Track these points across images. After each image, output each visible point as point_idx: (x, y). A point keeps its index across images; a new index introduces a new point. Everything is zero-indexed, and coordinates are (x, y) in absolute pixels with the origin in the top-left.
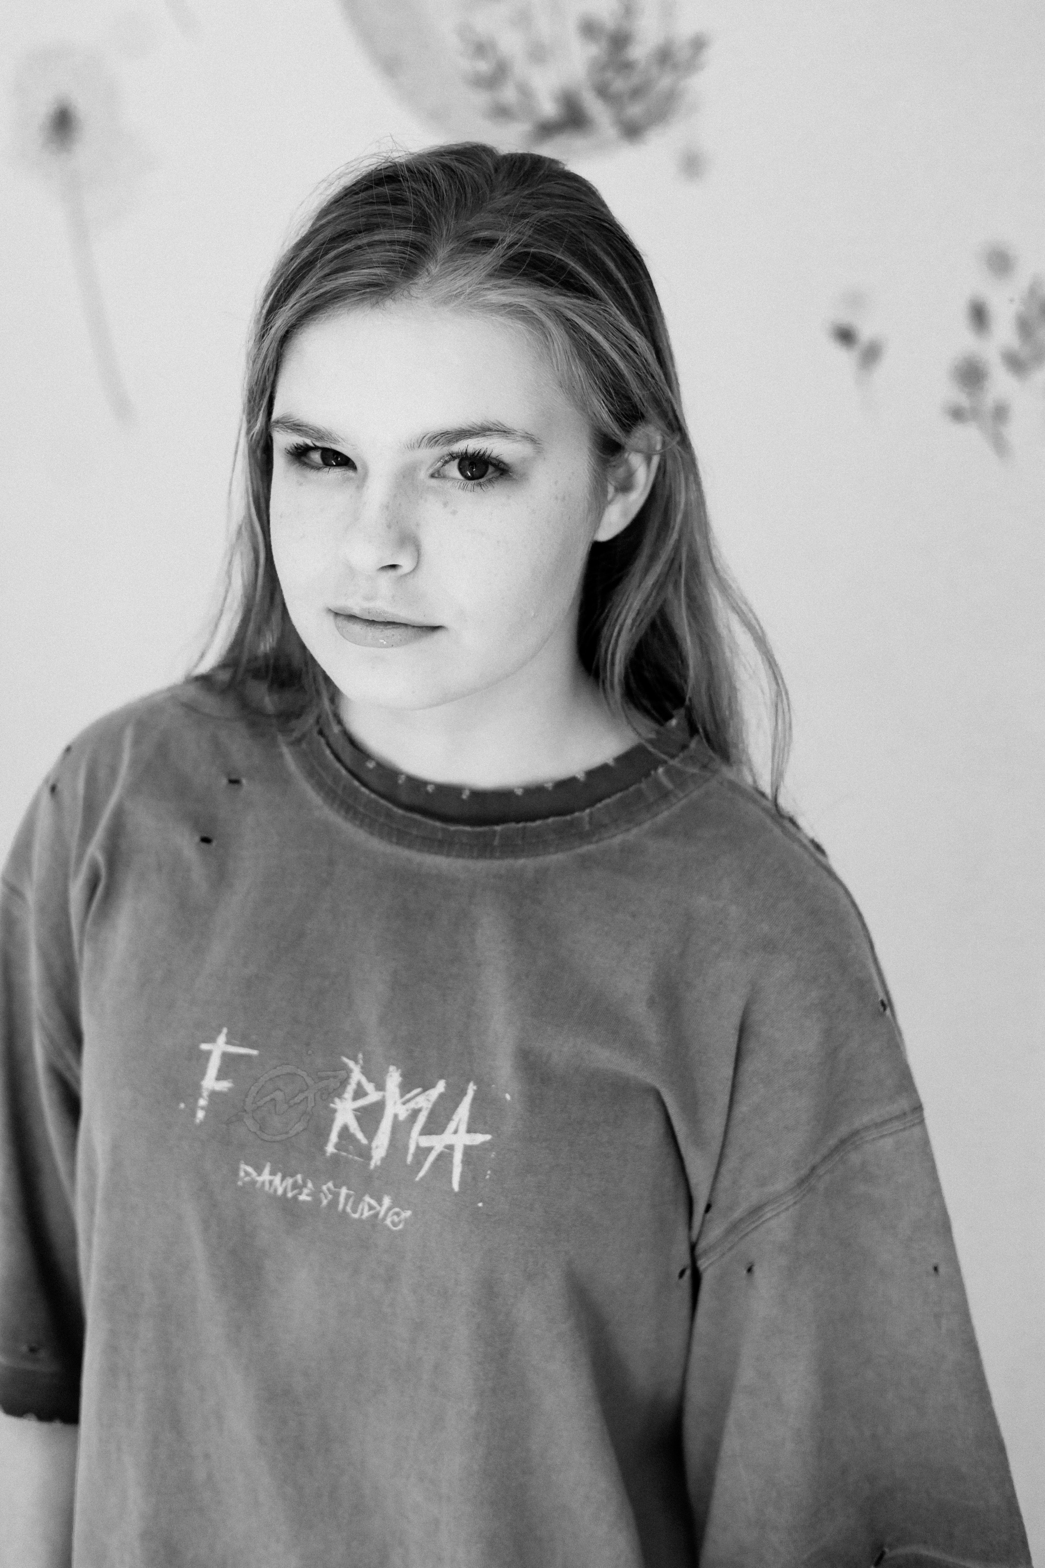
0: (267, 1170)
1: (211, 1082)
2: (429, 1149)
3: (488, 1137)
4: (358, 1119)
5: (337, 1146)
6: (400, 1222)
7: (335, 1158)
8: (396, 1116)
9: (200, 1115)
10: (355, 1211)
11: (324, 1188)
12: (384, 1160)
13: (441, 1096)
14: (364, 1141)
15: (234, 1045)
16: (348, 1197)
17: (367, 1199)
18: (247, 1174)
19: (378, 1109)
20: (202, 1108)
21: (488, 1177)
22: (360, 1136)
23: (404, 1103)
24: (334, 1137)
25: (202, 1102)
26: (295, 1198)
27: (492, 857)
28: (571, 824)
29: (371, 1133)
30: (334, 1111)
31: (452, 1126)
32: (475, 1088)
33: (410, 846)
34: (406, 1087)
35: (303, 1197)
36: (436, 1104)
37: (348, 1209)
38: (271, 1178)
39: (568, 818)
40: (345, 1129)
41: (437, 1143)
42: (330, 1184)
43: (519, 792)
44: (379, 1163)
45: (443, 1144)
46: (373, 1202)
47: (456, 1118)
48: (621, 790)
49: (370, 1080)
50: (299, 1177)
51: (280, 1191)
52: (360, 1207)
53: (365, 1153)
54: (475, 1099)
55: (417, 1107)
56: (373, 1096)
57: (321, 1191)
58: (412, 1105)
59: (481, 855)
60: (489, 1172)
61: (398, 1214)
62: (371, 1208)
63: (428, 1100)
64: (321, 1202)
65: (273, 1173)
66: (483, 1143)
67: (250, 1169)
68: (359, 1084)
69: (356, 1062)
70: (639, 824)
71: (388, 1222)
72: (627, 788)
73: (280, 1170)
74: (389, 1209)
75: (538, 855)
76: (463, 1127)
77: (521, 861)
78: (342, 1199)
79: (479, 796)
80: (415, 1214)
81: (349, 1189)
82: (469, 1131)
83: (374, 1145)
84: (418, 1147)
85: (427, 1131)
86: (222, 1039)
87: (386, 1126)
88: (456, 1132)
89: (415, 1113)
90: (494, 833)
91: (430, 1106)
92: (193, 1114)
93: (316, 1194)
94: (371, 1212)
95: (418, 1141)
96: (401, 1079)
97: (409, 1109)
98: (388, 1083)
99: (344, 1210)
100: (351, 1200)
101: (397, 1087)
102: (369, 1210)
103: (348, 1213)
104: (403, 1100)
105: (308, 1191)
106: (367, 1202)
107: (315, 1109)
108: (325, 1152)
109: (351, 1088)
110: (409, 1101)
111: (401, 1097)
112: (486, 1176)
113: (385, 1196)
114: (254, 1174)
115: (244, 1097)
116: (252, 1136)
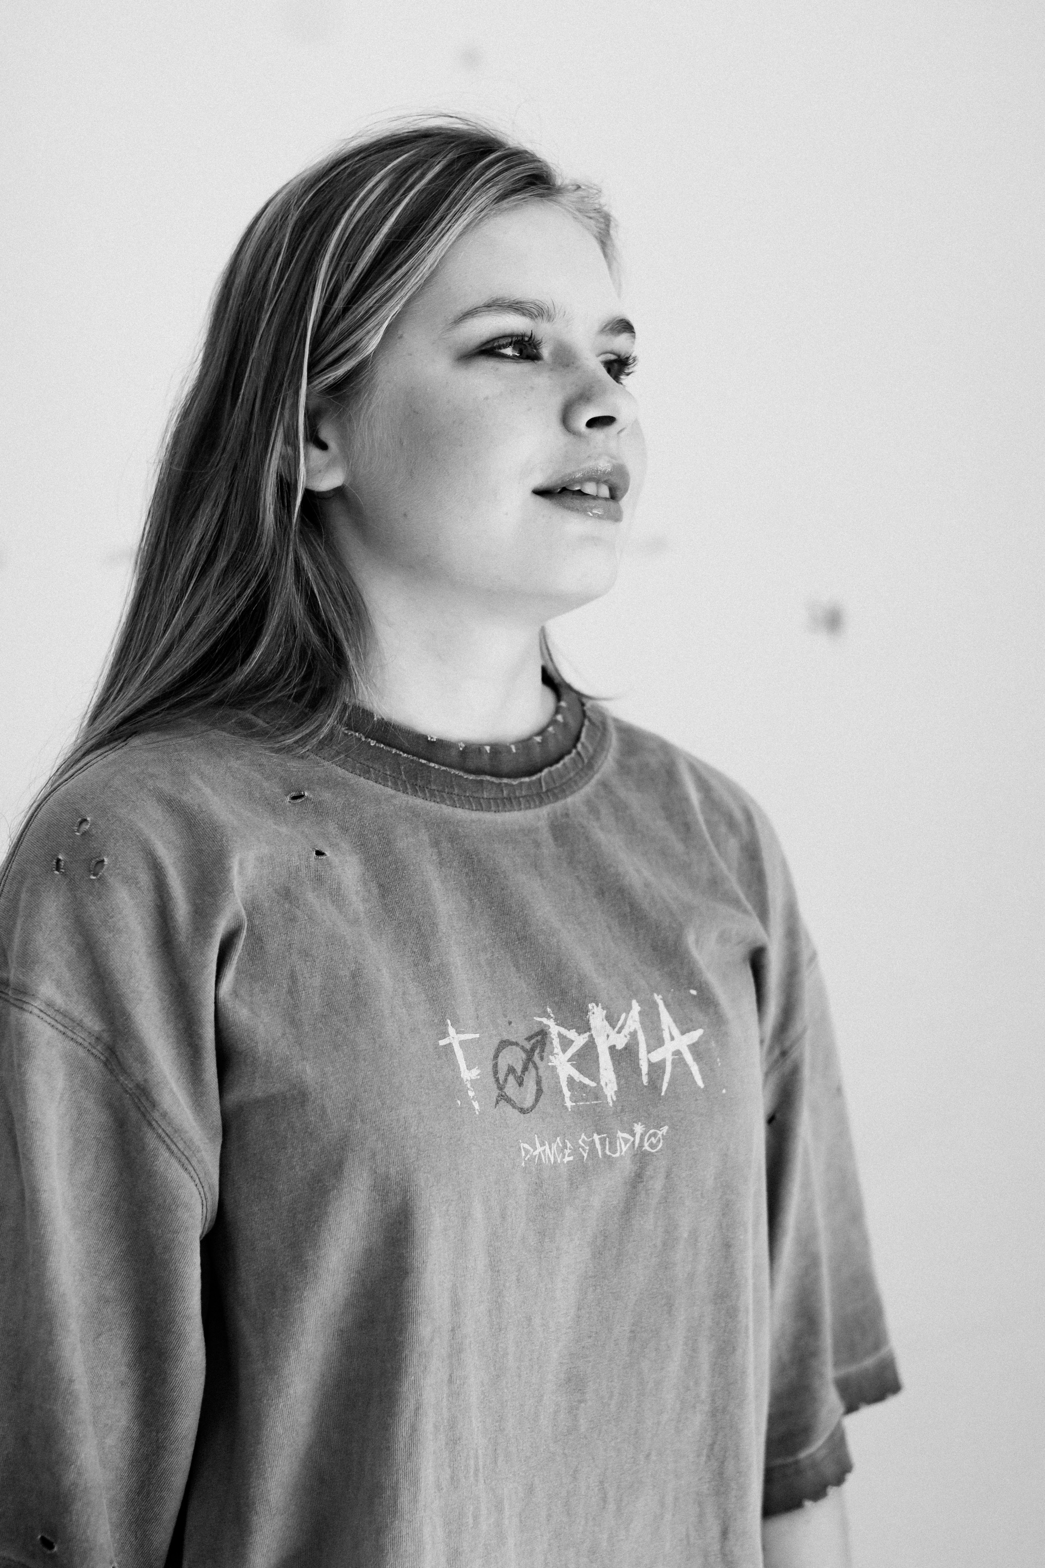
0: (538, 1143)
1: (468, 1074)
2: (662, 1062)
3: (701, 1031)
4: (577, 1067)
5: (573, 1099)
6: (659, 1141)
7: (577, 1110)
8: (612, 1048)
9: (475, 1106)
10: (615, 1152)
11: (580, 1142)
12: (618, 1093)
13: (642, 1012)
14: (593, 1084)
15: (461, 1033)
16: (603, 1142)
17: (618, 1134)
18: (527, 1151)
19: (590, 1047)
20: (474, 1100)
21: (720, 1064)
22: (586, 1081)
23: (619, 1032)
24: (567, 1093)
25: (471, 1094)
26: (561, 1163)
29: (595, 1074)
30: (554, 1069)
31: (666, 1035)
34: (611, 1018)
35: (567, 1160)
36: (642, 1022)
37: (608, 1153)
38: (545, 1148)
40: (571, 1080)
41: (665, 1054)
42: (583, 1136)
44: (616, 1097)
45: (670, 1053)
46: (628, 1135)
47: (664, 1026)
49: (570, 1027)
50: (558, 1140)
51: (552, 1159)
52: (618, 1144)
53: (597, 1094)
54: (667, 1006)
55: (632, 1030)
56: (580, 1041)
57: (579, 1146)
58: (625, 1030)
60: (718, 1060)
61: (655, 1135)
62: (626, 1141)
63: (636, 1021)
64: (583, 1157)
65: (542, 1143)
66: (701, 1038)
67: (528, 1146)
68: (560, 1035)
69: (549, 1017)
71: (646, 1147)
73: (546, 1139)
74: (642, 1135)
76: (676, 1032)
78: (598, 1146)
80: (673, 1127)
81: (599, 1134)
82: (683, 1033)
83: (603, 1083)
84: (651, 1065)
85: (650, 1047)
86: (452, 1030)
87: (605, 1061)
88: (672, 1038)
89: (634, 1036)
91: (638, 1025)
92: (472, 1108)
93: (575, 1151)
94: (628, 1145)
95: (648, 1059)
96: (605, 1011)
97: (626, 1034)
98: (591, 1021)
99: (604, 1155)
100: (607, 1143)
101: (605, 1020)
102: (626, 1144)
103: (609, 1156)
104: (616, 1029)
105: (569, 1151)
106: (622, 1138)
107: (541, 1072)
108: (566, 1108)
109: (556, 1042)
110: (622, 1027)
111: (614, 1028)
112: (718, 1064)
113: (635, 1124)
114: (531, 1150)
115: (493, 1079)
116: (516, 1113)
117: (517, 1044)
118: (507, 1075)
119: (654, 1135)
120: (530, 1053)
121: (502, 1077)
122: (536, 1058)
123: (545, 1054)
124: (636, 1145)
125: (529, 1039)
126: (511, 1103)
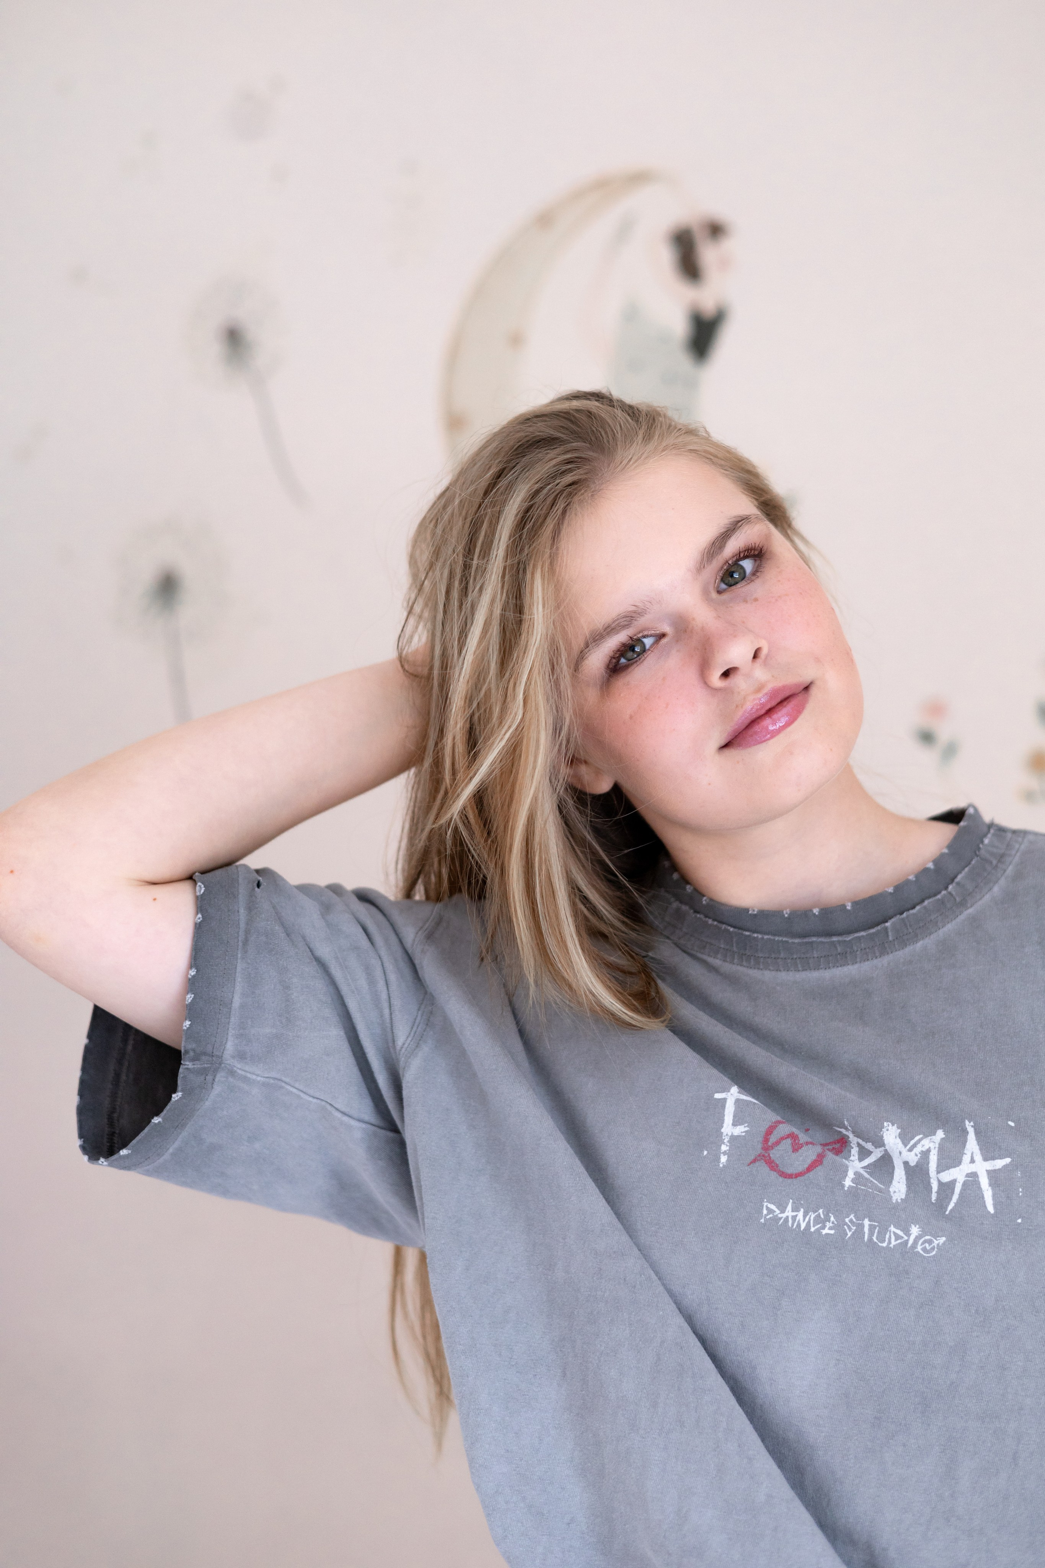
0: (789, 1207)
1: (730, 1126)
2: (954, 1181)
3: (1007, 1162)
4: (870, 1174)
5: (854, 1182)
6: (933, 1248)
7: (854, 1191)
8: (906, 1163)
9: (724, 1159)
10: (883, 1241)
11: (847, 1220)
12: (906, 1200)
13: (945, 1139)
14: (881, 1186)
15: (743, 1094)
16: (872, 1228)
17: (892, 1228)
18: (770, 1211)
19: (886, 1162)
20: (725, 1153)
21: (1021, 1194)
22: (874, 1182)
23: (911, 1150)
24: (849, 1176)
25: (724, 1148)
26: (819, 1231)
29: (886, 1180)
30: (846, 1165)
31: (966, 1158)
32: (973, 1125)
34: (907, 1136)
35: (825, 1231)
36: (942, 1145)
37: (875, 1240)
38: (794, 1214)
39: (939, 897)
41: (958, 1174)
42: (853, 1217)
43: (890, 890)
44: (900, 1200)
45: (965, 1174)
46: (900, 1232)
47: (967, 1152)
48: (967, 865)
49: (868, 1141)
50: (821, 1212)
51: (803, 1226)
52: (887, 1236)
53: (885, 1192)
54: (978, 1136)
55: (924, 1150)
56: (877, 1154)
57: (846, 1224)
58: (919, 1149)
60: (1021, 1190)
62: (897, 1237)
63: (932, 1143)
64: (847, 1234)
65: (795, 1209)
66: (1003, 1167)
67: (773, 1207)
68: (860, 1146)
71: (919, 1249)
72: (970, 862)
73: (801, 1207)
74: (919, 1237)
76: (978, 1158)
78: (867, 1230)
79: (860, 904)
80: (950, 1240)
81: (872, 1220)
82: (985, 1160)
83: (892, 1189)
84: (941, 1181)
85: (943, 1167)
86: (733, 1089)
87: (899, 1172)
88: (972, 1162)
89: (923, 1155)
91: (936, 1147)
92: (718, 1160)
93: (840, 1227)
94: (899, 1241)
95: (938, 1178)
96: (899, 1130)
97: (918, 1153)
98: (885, 1137)
99: (870, 1239)
100: (876, 1231)
101: (898, 1138)
102: (896, 1240)
103: (876, 1242)
104: (908, 1147)
105: (831, 1225)
106: (894, 1232)
108: (843, 1186)
109: (854, 1150)
110: (914, 1146)
111: (906, 1146)
112: (1019, 1194)
113: (913, 1226)
114: (778, 1212)
115: (761, 1139)
116: (774, 1175)
118: (784, 1139)
119: (930, 1242)
121: (772, 1140)
124: (909, 1245)
126: (772, 1165)
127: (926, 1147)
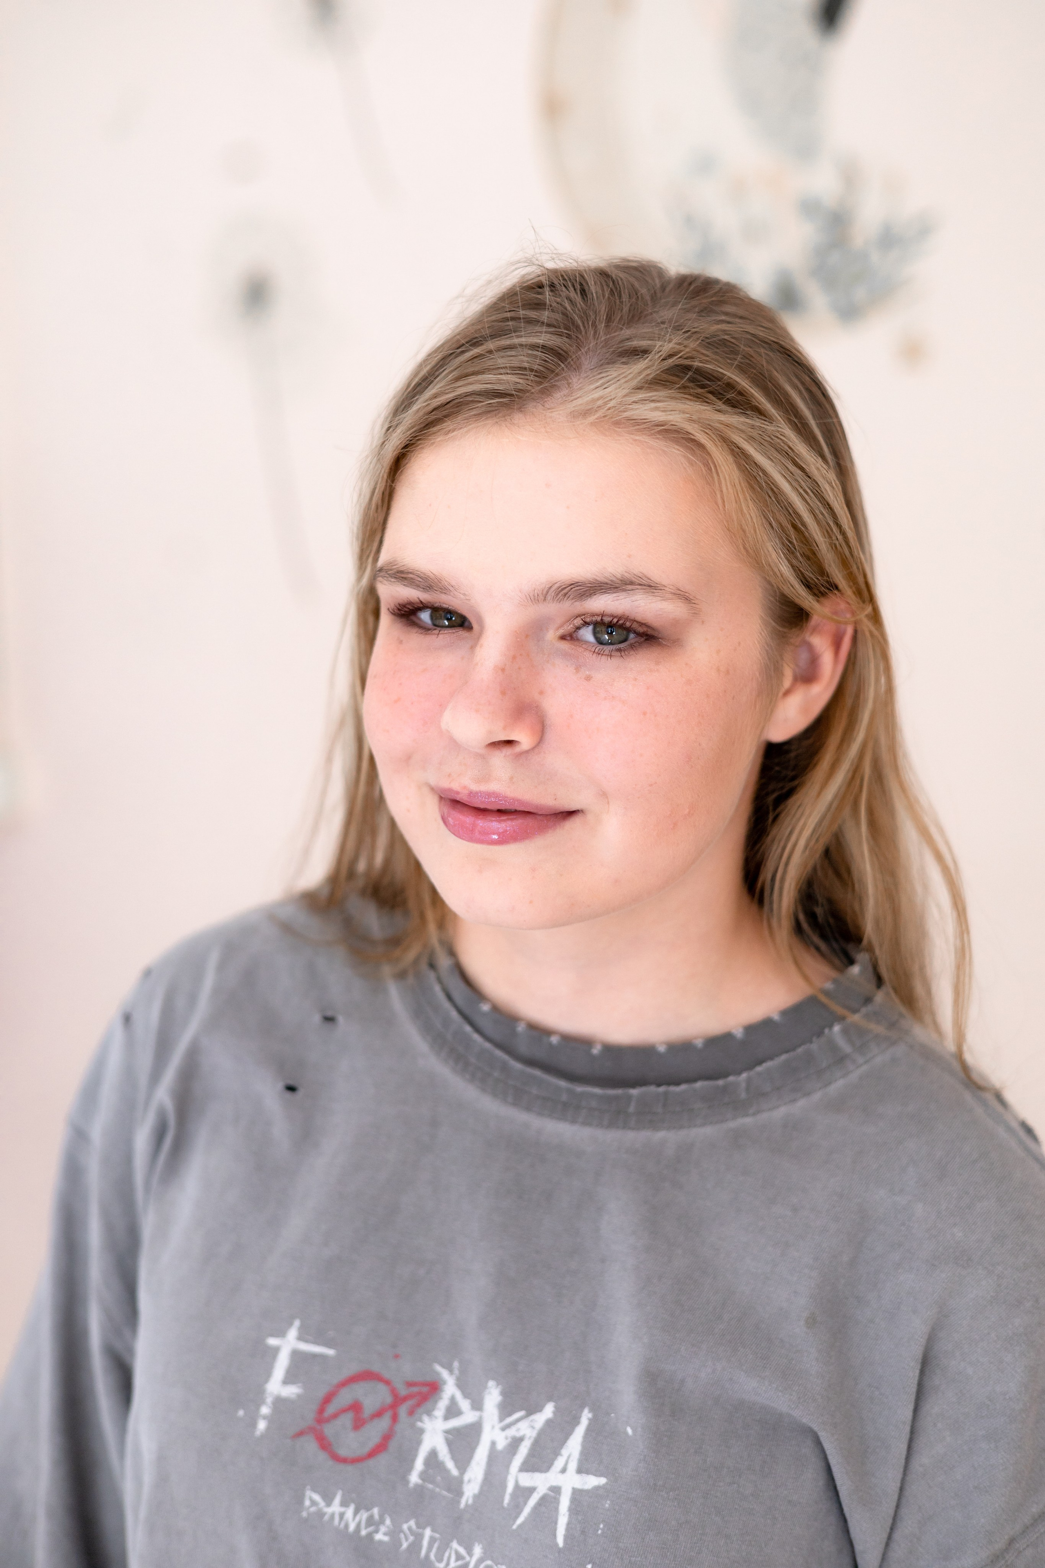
0: (338, 1500)
1: (276, 1386)
2: (531, 1490)
3: (602, 1481)
4: (449, 1443)
5: (423, 1475)
7: (419, 1490)
8: (493, 1444)
9: (262, 1425)
10: (440, 1560)
11: (405, 1527)
12: (476, 1497)
13: (549, 1423)
14: (455, 1472)
15: (306, 1341)
16: (432, 1540)
17: (455, 1545)
18: (314, 1503)
19: (473, 1432)
20: (265, 1418)
21: (600, 1532)
22: (450, 1465)
23: (503, 1429)
24: (419, 1464)
25: (265, 1410)
26: (370, 1536)
27: (626, 1127)
28: (725, 1089)
29: (463, 1463)
30: (422, 1431)
31: (559, 1463)
32: (590, 1415)
33: (528, 1109)
34: (506, 1409)
35: (379, 1537)
36: (541, 1433)
37: (432, 1556)
38: (342, 1509)
39: (721, 1082)
40: (433, 1454)
41: (541, 1482)
42: (412, 1523)
43: (662, 1049)
44: (470, 1502)
45: (548, 1485)
46: (462, 1551)
47: (565, 1452)
48: (787, 1052)
49: (466, 1395)
50: (376, 1511)
51: (352, 1527)
52: (447, 1554)
53: (456, 1487)
54: (589, 1430)
55: (518, 1435)
56: (468, 1417)
57: (402, 1531)
58: (512, 1432)
59: (611, 1125)
60: (601, 1526)
62: (459, 1557)
63: (533, 1427)
64: (401, 1545)
65: (344, 1503)
66: (597, 1488)
67: (317, 1497)
68: (453, 1399)
69: (451, 1371)
70: (807, 1094)
72: (794, 1049)
73: (353, 1501)
74: (479, 1561)
75: (681, 1127)
76: (573, 1466)
77: (661, 1135)
78: (425, 1543)
79: (613, 1051)
81: (433, 1531)
82: (580, 1471)
83: (466, 1477)
84: (517, 1486)
85: (528, 1467)
86: (293, 1333)
87: (481, 1455)
88: (564, 1470)
89: (516, 1443)
90: (629, 1098)
91: (534, 1434)
92: (254, 1425)
93: (394, 1533)
94: (460, 1562)
95: (518, 1479)
96: (502, 1398)
98: (485, 1401)
99: (427, 1556)
100: (436, 1546)
101: (497, 1407)
102: (457, 1560)
103: (432, 1561)
105: (384, 1530)
106: (456, 1550)
107: (398, 1427)
108: (408, 1482)
109: (443, 1404)
110: (510, 1425)
112: (598, 1531)
113: (477, 1544)
114: (322, 1504)
115: (315, 1407)
116: (322, 1456)
117: (387, 1382)
118: (344, 1411)
120: (398, 1400)
121: (331, 1409)
122: (403, 1410)
123: (420, 1410)
125: (410, 1384)
126: (324, 1444)
127: (521, 1433)
